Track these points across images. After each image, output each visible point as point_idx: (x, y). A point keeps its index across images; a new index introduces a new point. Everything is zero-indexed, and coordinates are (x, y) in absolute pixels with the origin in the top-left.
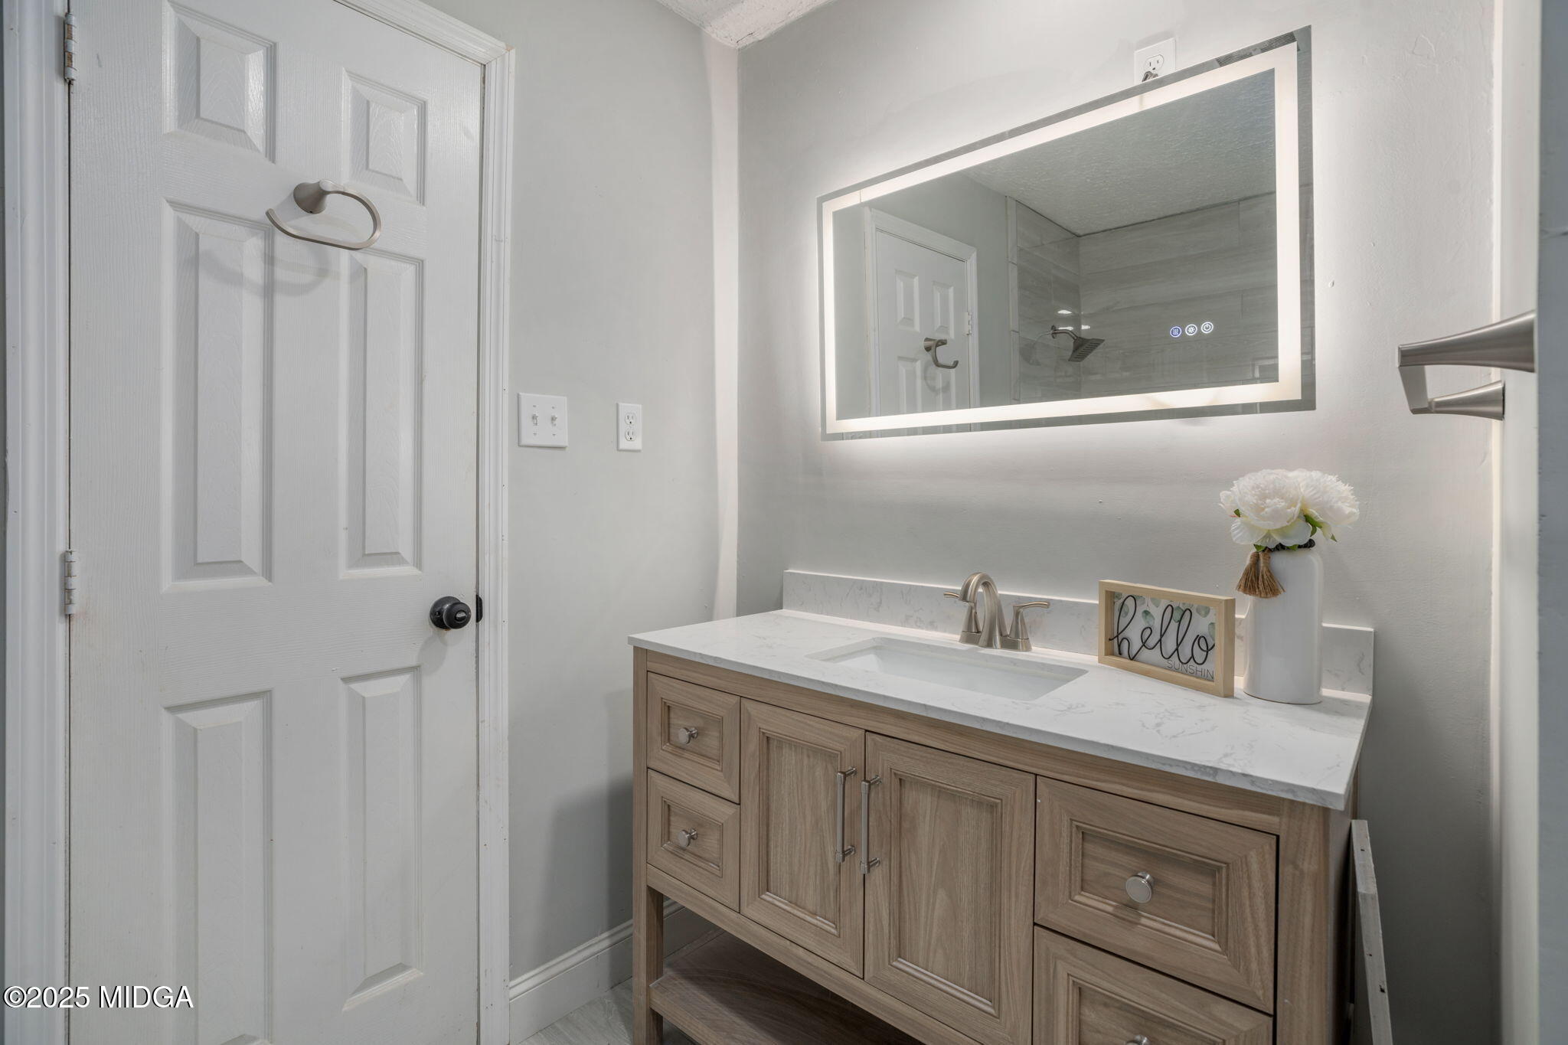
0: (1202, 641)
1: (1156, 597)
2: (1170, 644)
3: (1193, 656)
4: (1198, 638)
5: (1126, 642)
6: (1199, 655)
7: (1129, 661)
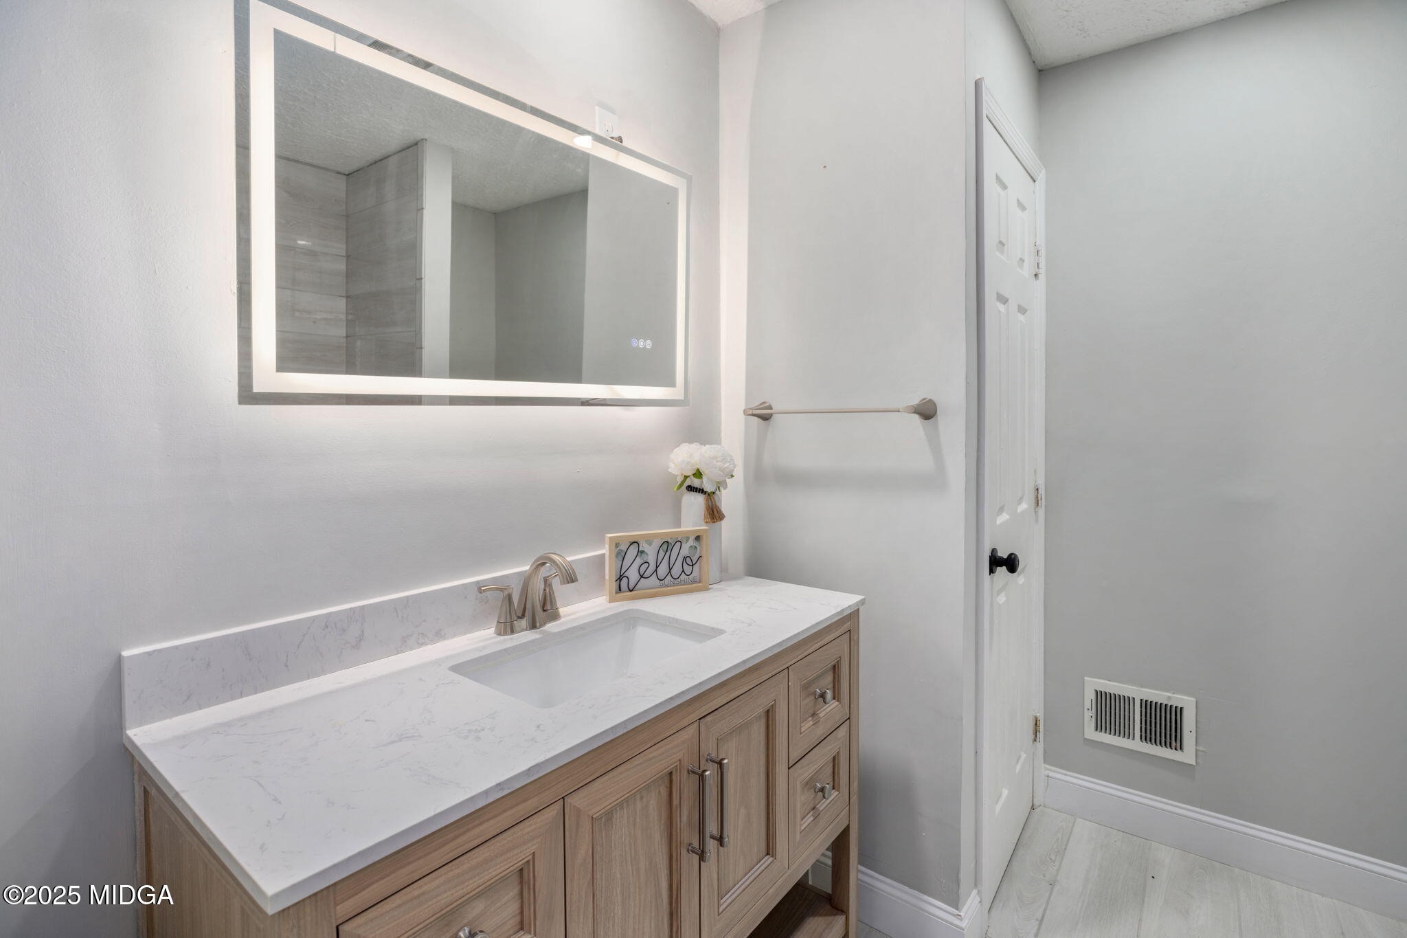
0: (688, 559)
1: (649, 539)
2: (663, 570)
3: (683, 571)
4: (685, 558)
5: (625, 579)
6: (688, 569)
7: (631, 593)
